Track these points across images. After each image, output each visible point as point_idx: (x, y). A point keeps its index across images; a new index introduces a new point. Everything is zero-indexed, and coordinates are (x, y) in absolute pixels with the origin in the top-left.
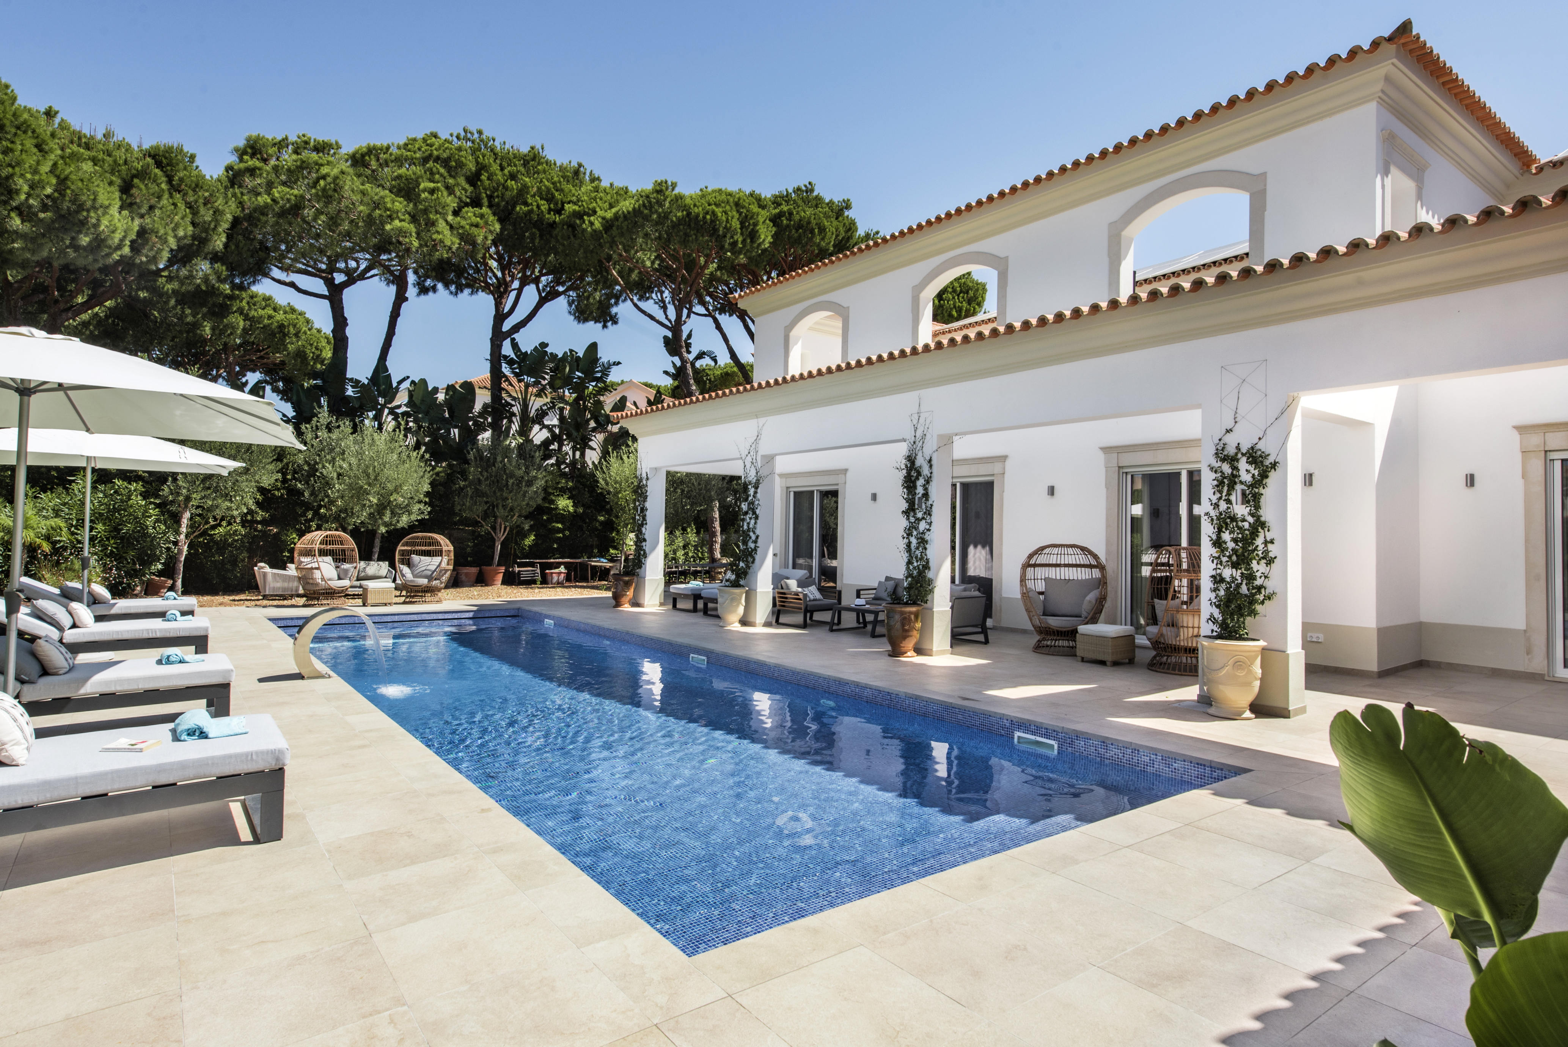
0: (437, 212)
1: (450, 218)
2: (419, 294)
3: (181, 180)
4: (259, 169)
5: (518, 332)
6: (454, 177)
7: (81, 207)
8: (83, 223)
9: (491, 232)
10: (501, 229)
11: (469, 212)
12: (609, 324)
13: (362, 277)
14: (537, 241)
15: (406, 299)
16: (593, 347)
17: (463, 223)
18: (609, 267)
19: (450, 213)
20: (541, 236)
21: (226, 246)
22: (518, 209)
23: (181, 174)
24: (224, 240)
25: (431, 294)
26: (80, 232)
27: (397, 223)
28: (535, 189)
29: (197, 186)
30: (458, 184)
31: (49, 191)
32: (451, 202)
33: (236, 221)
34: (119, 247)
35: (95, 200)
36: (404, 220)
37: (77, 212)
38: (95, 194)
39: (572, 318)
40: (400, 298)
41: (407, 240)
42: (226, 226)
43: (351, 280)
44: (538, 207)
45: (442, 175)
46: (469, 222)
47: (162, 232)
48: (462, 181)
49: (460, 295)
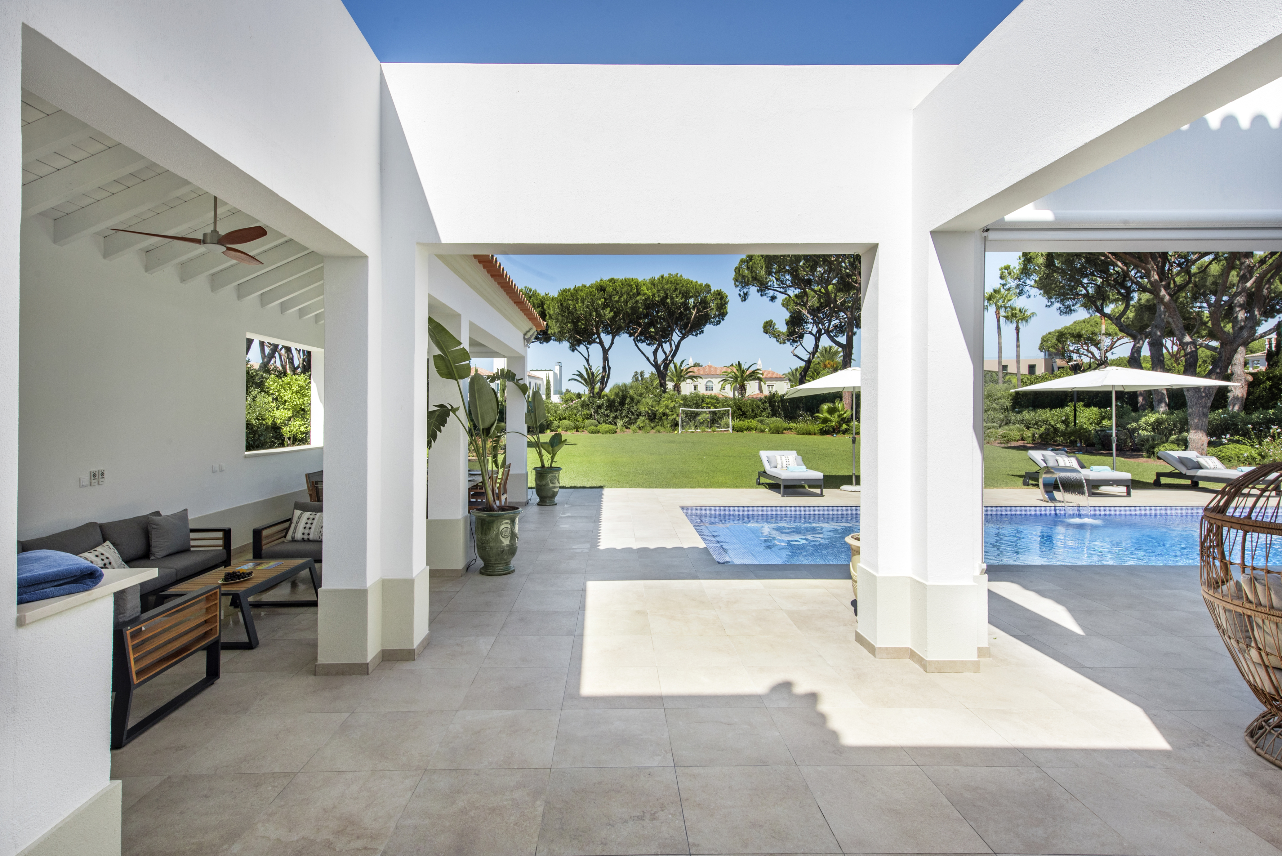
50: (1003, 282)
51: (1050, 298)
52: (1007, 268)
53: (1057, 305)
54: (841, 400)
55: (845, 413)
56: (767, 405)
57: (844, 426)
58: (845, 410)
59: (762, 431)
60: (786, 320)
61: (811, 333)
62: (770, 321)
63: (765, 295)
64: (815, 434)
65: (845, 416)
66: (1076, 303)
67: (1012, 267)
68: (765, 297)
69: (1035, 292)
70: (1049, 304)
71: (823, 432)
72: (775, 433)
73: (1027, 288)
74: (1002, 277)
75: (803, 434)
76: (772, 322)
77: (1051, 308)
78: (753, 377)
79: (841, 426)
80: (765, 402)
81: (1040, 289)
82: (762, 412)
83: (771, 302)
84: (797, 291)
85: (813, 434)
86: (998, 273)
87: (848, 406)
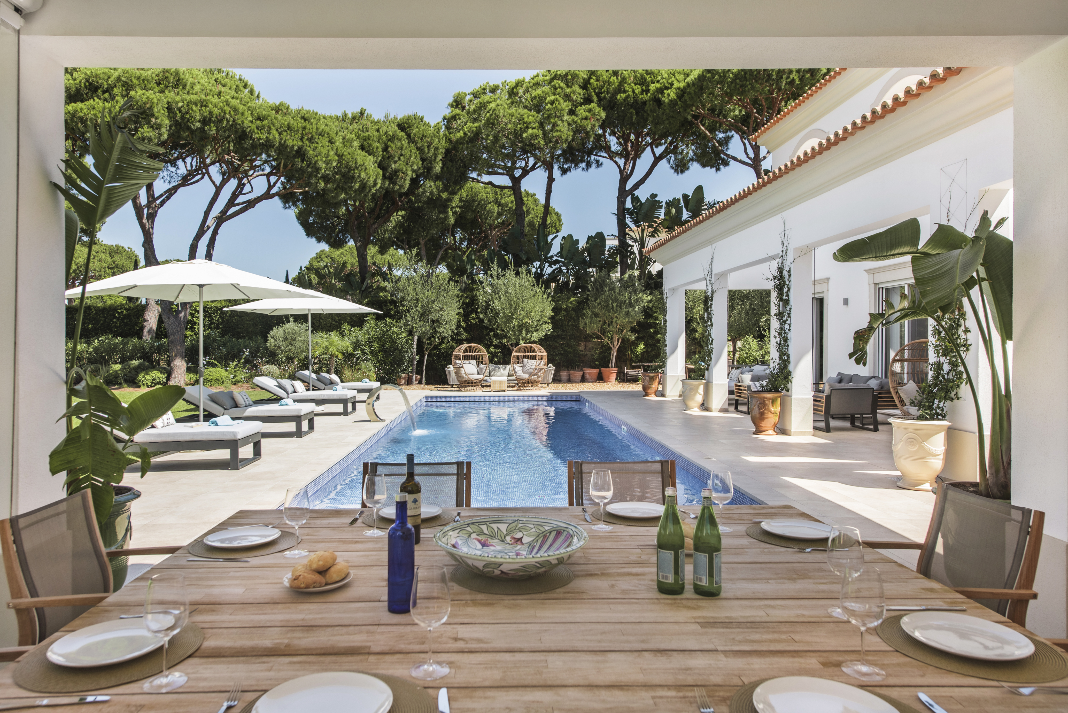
0: (556, 116)
1: (566, 118)
2: (562, 175)
3: (415, 135)
4: (458, 115)
5: (638, 188)
6: (571, 87)
7: (350, 169)
8: (353, 177)
9: (597, 120)
10: (607, 116)
11: (582, 111)
12: (721, 167)
13: (533, 168)
14: (634, 117)
15: (554, 180)
16: (699, 189)
17: (576, 119)
18: (697, 124)
19: (566, 114)
20: (637, 113)
21: (442, 168)
22: (618, 97)
23: (414, 132)
24: (441, 165)
25: (568, 173)
26: (352, 182)
27: (530, 131)
28: (632, 79)
29: (423, 136)
30: (574, 92)
31: (334, 164)
32: (566, 106)
33: (447, 151)
34: (375, 184)
35: (356, 163)
36: (534, 128)
37: (349, 172)
38: (356, 160)
39: (673, 171)
40: (551, 179)
41: (536, 141)
42: (440, 157)
43: (525, 172)
44: (633, 92)
45: (562, 88)
46: (580, 117)
47: (404, 169)
48: (577, 88)
49: (590, 170)
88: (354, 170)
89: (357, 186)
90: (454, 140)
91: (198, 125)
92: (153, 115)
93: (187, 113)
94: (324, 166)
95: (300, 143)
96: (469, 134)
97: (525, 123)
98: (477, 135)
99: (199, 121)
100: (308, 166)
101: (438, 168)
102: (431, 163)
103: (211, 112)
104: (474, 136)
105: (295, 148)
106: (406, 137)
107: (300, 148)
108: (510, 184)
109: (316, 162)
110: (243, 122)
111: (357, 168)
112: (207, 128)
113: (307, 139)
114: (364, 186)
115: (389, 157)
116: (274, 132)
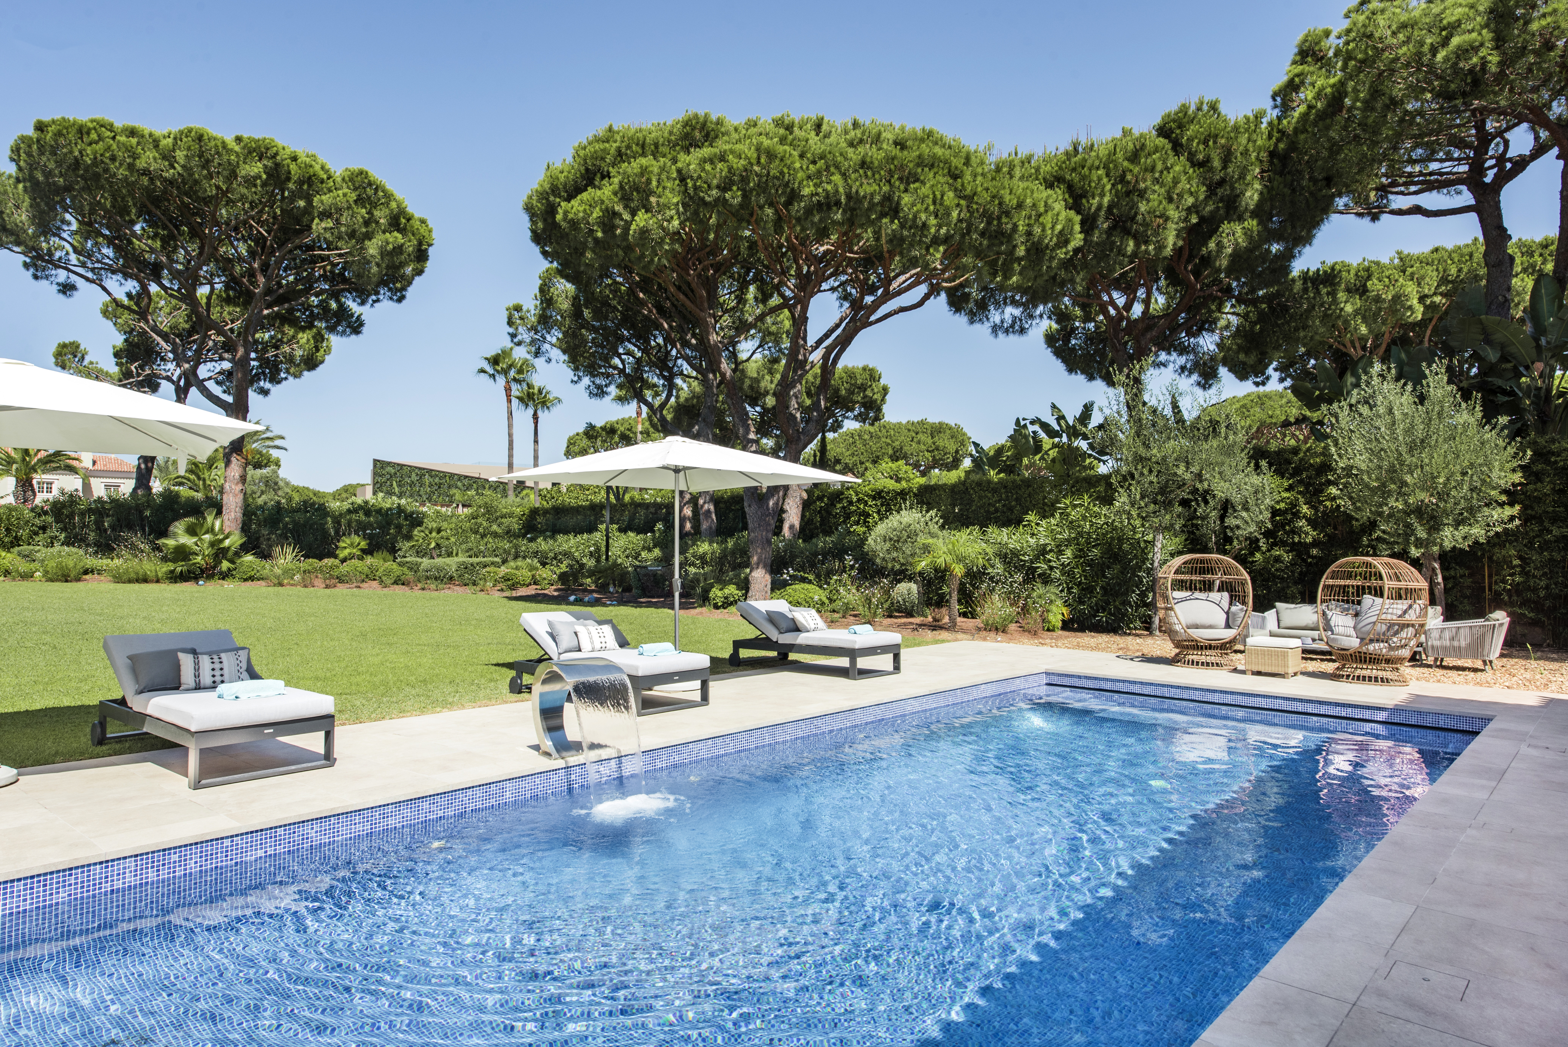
50: (511, 330)
51: (576, 369)
52: (518, 308)
53: (586, 381)
54: (219, 513)
55: (227, 537)
56: (50, 519)
57: (225, 565)
58: (226, 532)
59: (27, 576)
60: (114, 347)
61: (169, 379)
62: (72, 344)
63: (47, 277)
64: (158, 581)
65: (227, 543)
66: (610, 383)
67: (525, 308)
68: (44, 283)
69: (556, 354)
70: (576, 379)
71: (175, 578)
72: (57, 580)
73: (546, 346)
74: (510, 323)
75: (130, 581)
76: (78, 346)
77: (578, 385)
78: (54, 465)
79: (218, 562)
80: (46, 513)
81: (564, 352)
82: (36, 534)
83: (61, 296)
84: (132, 286)
85: (151, 581)
86: (505, 315)
87: (234, 525)
88: (999, 218)
89: (1021, 251)
90: (1290, 130)
91: (714, 192)
92: (652, 193)
93: (700, 177)
94: (933, 221)
95: (886, 188)
96: (1319, 105)
97: (1444, 29)
98: (1336, 101)
99: (718, 187)
100: (902, 226)
101: (1252, 196)
102: (1233, 188)
103: (730, 169)
104: (1329, 105)
105: (877, 199)
106: (1169, 146)
107: (887, 198)
108: (1472, 202)
109: (915, 217)
110: (782, 173)
111: (1007, 214)
112: (727, 196)
113: (901, 179)
114: (1037, 250)
115: (1128, 193)
116: (837, 178)
